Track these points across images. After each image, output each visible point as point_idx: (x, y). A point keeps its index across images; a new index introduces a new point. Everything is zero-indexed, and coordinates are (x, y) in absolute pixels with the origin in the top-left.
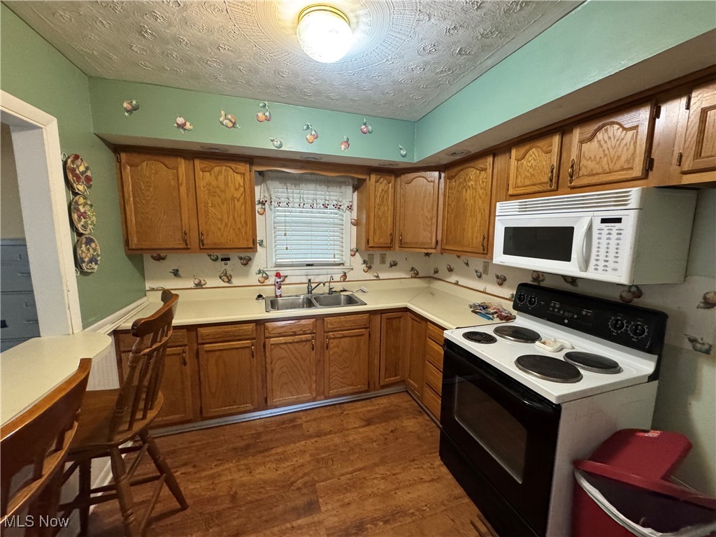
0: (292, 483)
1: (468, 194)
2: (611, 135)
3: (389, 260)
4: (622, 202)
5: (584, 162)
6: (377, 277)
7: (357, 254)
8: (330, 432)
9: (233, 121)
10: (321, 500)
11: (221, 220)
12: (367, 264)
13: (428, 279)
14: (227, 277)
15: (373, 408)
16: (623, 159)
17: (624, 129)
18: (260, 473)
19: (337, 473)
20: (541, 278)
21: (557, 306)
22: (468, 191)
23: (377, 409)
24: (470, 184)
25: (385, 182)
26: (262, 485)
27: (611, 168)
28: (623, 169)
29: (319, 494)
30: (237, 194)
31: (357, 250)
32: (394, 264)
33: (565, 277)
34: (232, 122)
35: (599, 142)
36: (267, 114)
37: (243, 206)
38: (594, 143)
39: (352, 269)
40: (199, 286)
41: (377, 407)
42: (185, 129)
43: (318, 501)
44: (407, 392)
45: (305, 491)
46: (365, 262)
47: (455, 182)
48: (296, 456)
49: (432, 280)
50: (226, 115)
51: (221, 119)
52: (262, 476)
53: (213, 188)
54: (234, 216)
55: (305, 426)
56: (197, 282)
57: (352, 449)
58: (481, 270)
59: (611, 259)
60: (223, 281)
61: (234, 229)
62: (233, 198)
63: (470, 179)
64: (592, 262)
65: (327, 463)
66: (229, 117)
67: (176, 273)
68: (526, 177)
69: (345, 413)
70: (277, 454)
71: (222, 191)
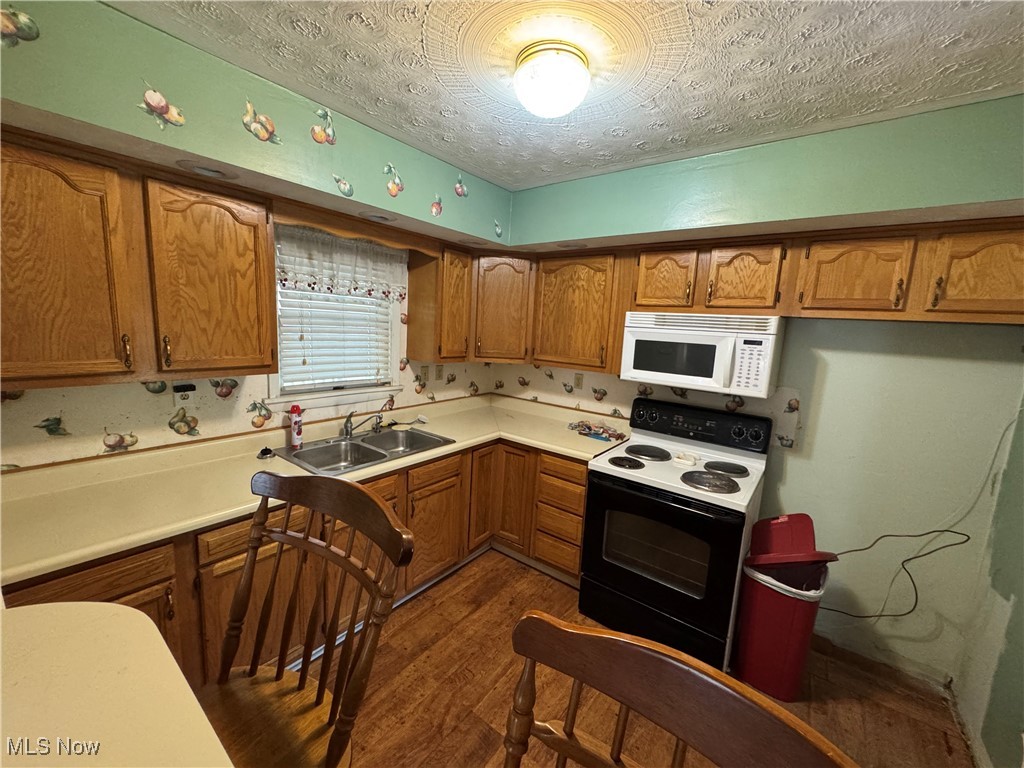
0: (440, 726)
1: (577, 297)
2: (746, 264)
3: (445, 376)
4: (762, 327)
5: (721, 284)
6: (433, 398)
7: (408, 366)
8: (437, 638)
9: (270, 129)
10: (494, 726)
11: (208, 313)
12: (420, 381)
13: (489, 396)
14: (188, 424)
15: (468, 584)
16: (758, 287)
17: (758, 262)
18: (379, 742)
19: (487, 683)
20: (649, 391)
21: (681, 420)
22: (577, 291)
23: (475, 583)
24: (580, 284)
25: (461, 265)
26: (398, 755)
27: (746, 293)
28: (756, 297)
29: (486, 720)
30: (242, 264)
31: (408, 361)
32: (451, 379)
33: (673, 389)
34: (267, 130)
35: (736, 269)
36: (329, 131)
37: (254, 287)
38: (731, 269)
39: (401, 390)
40: (119, 448)
41: (472, 581)
42: (166, 121)
43: (491, 729)
44: (492, 548)
45: (463, 727)
46: (417, 378)
47: (556, 277)
48: (416, 690)
49: (494, 397)
50: (255, 114)
51: (247, 119)
52: (388, 743)
53: (191, 247)
54: (234, 306)
55: (394, 643)
56: (112, 440)
57: (482, 645)
58: (572, 383)
59: (753, 376)
60: (178, 432)
61: (234, 331)
62: (233, 272)
63: (579, 279)
64: (735, 379)
65: (465, 677)
66: (263, 119)
67: (54, 428)
68: (657, 287)
69: (437, 602)
70: (383, 701)
71: (209, 255)
